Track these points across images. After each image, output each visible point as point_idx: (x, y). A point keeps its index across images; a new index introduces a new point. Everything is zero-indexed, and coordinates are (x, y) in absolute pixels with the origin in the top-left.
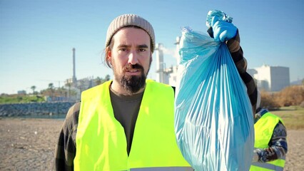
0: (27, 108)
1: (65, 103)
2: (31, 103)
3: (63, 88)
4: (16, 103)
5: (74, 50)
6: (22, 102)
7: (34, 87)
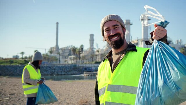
0: (16, 69)
1: (47, 67)
2: (20, 65)
3: (47, 55)
4: (8, 65)
5: (57, 23)
6: (13, 64)
7: (23, 53)
